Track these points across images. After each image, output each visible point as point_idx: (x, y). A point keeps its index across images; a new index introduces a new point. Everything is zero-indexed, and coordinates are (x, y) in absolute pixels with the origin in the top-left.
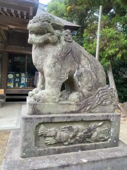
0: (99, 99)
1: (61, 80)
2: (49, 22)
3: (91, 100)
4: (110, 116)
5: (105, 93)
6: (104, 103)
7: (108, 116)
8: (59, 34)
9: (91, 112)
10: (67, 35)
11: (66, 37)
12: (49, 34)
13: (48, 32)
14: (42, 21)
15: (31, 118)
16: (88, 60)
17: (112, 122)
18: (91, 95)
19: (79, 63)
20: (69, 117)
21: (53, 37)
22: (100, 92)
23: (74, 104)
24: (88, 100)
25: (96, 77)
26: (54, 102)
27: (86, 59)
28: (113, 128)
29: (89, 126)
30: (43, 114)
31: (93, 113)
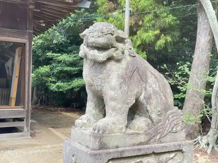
0: (170, 125)
1: (128, 104)
2: (112, 35)
3: (161, 127)
4: (183, 145)
5: (175, 118)
6: (174, 129)
7: (180, 145)
8: (124, 49)
9: (161, 142)
10: (130, 49)
11: (130, 50)
12: (113, 49)
13: (112, 47)
14: (106, 34)
15: (100, 154)
16: (155, 78)
17: (184, 152)
18: (160, 121)
19: (146, 82)
20: (140, 150)
21: (117, 52)
22: (170, 117)
23: (142, 134)
24: (157, 127)
25: (165, 98)
26: (121, 133)
27: (153, 76)
28: (186, 159)
29: (160, 159)
30: (110, 148)
31: (163, 143)
